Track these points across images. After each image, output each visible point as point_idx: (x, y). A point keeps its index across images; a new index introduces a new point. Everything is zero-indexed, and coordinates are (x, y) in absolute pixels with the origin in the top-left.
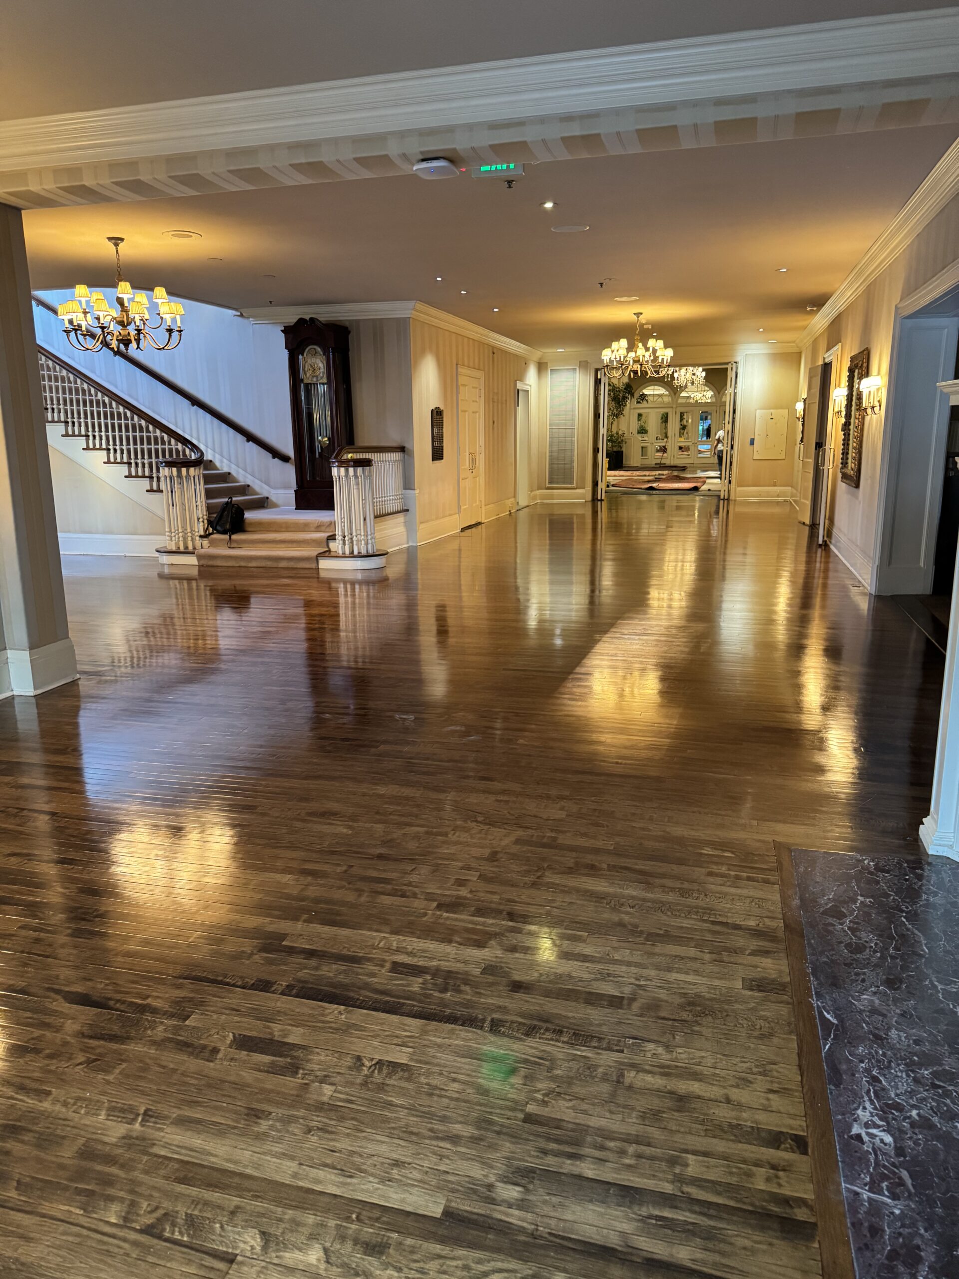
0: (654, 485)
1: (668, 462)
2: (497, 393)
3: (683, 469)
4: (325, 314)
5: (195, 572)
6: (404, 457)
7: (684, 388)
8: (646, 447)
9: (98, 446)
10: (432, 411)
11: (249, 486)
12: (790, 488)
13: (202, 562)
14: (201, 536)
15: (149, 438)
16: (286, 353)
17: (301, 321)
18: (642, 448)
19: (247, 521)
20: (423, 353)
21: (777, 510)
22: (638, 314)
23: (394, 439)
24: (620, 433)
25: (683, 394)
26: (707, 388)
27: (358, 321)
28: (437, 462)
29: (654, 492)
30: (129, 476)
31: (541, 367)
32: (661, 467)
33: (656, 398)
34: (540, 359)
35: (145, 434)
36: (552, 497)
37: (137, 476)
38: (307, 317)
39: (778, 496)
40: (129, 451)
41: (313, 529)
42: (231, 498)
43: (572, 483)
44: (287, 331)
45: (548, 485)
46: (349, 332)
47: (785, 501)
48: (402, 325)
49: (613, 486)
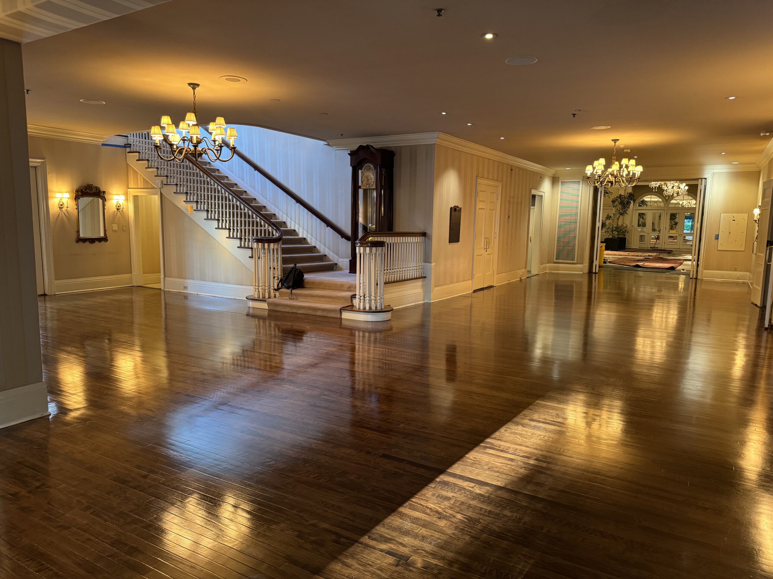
0: (640, 264)
1: (660, 246)
2: (514, 197)
3: (670, 252)
4: (378, 143)
5: (266, 313)
6: (425, 240)
7: (672, 197)
8: (644, 236)
9: (224, 227)
10: (451, 208)
11: (325, 255)
12: (749, 273)
13: (271, 308)
14: (275, 289)
15: (253, 222)
16: (350, 169)
17: (361, 148)
18: (641, 236)
19: (305, 281)
20: (445, 168)
21: (737, 289)
22: (615, 141)
23: (419, 227)
24: (624, 225)
25: (673, 201)
26: (690, 198)
27: (401, 147)
28: (455, 245)
29: (639, 269)
30: (240, 247)
31: (555, 180)
32: (653, 250)
33: (652, 203)
34: (554, 175)
35: (251, 220)
36: (558, 269)
37: (245, 247)
38: (365, 145)
39: (738, 278)
40: (241, 230)
41: (346, 289)
42: (295, 265)
43: (573, 259)
44: (352, 154)
45: (555, 261)
46: (394, 155)
47: (743, 283)
48: (430, 149)
49: (610, 262)
